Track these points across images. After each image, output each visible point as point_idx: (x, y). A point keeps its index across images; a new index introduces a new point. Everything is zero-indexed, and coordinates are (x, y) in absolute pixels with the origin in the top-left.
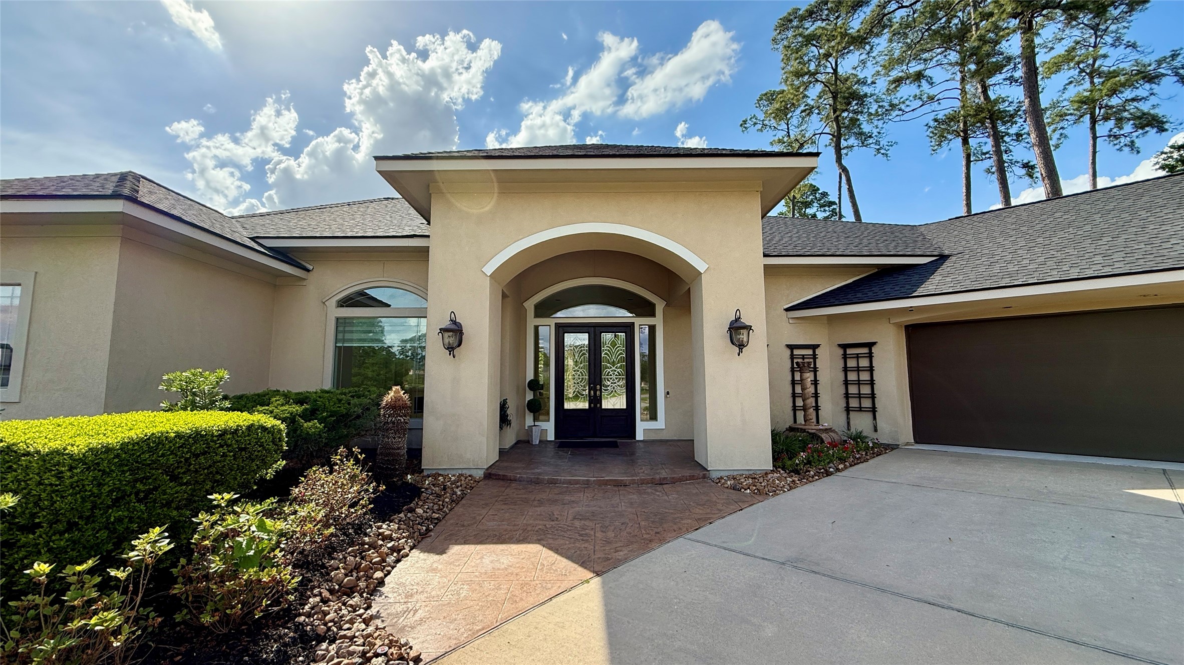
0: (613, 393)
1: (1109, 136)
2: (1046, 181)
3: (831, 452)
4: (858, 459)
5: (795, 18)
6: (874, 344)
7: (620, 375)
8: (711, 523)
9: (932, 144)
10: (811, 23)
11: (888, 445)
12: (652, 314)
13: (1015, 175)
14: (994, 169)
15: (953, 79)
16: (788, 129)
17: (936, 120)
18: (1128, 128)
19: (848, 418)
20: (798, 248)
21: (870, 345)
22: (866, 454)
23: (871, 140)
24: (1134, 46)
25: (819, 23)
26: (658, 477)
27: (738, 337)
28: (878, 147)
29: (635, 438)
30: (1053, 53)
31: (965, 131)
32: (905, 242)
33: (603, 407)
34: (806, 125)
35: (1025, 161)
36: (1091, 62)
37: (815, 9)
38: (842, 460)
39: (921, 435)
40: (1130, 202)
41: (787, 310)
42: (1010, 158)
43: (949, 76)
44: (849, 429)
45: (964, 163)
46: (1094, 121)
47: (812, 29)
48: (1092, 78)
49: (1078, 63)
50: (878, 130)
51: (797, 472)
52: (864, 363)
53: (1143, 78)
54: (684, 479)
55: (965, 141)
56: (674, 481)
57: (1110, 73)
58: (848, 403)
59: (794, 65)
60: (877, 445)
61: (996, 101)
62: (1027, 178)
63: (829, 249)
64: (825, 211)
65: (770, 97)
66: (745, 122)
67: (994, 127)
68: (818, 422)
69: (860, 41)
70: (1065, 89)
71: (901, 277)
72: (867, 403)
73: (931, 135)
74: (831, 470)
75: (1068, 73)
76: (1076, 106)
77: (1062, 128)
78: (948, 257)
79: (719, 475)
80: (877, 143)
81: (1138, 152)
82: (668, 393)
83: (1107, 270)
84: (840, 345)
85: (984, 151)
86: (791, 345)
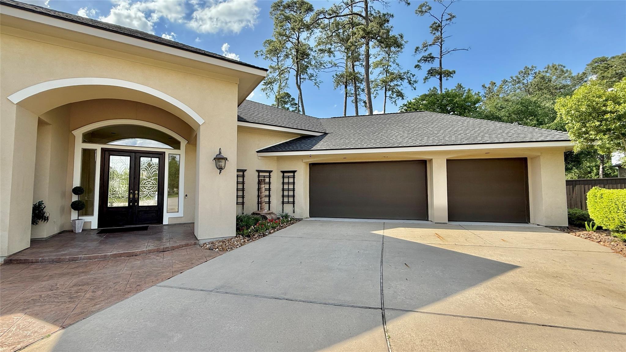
0: (149, 197)
1: (390, 97)
2: (369, 110)
3: (269, 224)
4: (282, 227)
5: (282, 5)
6: (296, 171)
7: (154, 185)
8: (181, 273)
9: (335, 85)
10: (289, 11)
11: (298, 219)
12: (179, 148)
13: (361, 105)
14: (354, 101)
15: (344, 59)
16: (278, 62)
17: (336, 75)
18: (395, 96)
19: (283, 207)
20: (264, 120)
21: (294, 172)
22: (287, 224)
23: (313, 78)
24: (398, 65)
25: (292, 12)
26: (162, 247)
27: (219, 163)
28: (315, 82)
29: (162, 223)
30: (377, 59)
31: (346, 82)
32: (313, 125)
33: (140, 205)
34: (284, 62)
35: (364, 100)
36: (386, 67)
37: (291, 5)
38: (274, 228)
39: (312, 214)
40: (385, 121)
41: (258, 152)
42: (360, 98)
43: (342, 57)
44: (283, 212)
45: (345, 96)
46: (386, 90)
47: (289, 14)
48: (387, 73)
49: (383, 66)
50: (316, 74)
51: (248, 236)
52: (291, 180)
53: (400, 78)
54: (181, 246)
55: (346, 87)
56: (173, 249)
57: (391, 73)
58: (283, 200)
59: (279, 29)
60: (293, 219)
61: (357, 73)
62: (365, 107)
63: (279, 123)
64: (293, 107)
65: (270, 42)
66: (257, 52)
67: (355, 83)
68: (269, 209)
69: (308, 27)
70: (379, 75)
71: (309, 141)
72: (291, 200)
73: (334, 81)
74: (267, 233)
75: (380, 69)
76: (382, 82)
77: (377, 90)
78: (327, 134)
79: (204, 242)
80: (315, 80)
81: (396, 105)
82: (186, 196)
83: (374, 146)
84: (281, 171)
85: (352, 93)
86: (258, 170)
